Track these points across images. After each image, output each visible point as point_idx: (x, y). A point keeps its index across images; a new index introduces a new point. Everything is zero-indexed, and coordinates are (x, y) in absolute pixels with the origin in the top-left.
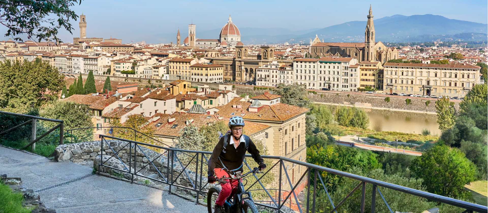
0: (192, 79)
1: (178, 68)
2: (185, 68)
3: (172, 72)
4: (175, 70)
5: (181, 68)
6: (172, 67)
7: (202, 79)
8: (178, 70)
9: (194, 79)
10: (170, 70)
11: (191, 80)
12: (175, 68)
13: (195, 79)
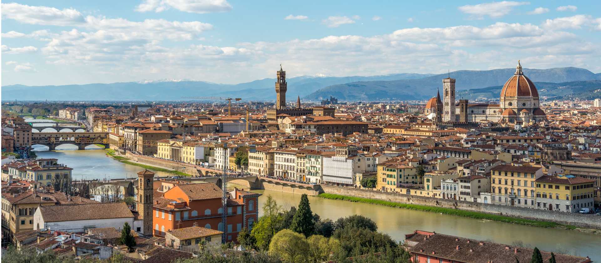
0: (539, 204)
1: (509, 182)
2: (522, 183)
3: (497, 191)
4: (503, 186)
5: (516, 183)
6: (497, 181)
7: (557, 206)
8: (509, 187)
9: (542, 205)
10: (493, 185)
11: (537, 205)
12: (503, 182)
13: (545, 204)
